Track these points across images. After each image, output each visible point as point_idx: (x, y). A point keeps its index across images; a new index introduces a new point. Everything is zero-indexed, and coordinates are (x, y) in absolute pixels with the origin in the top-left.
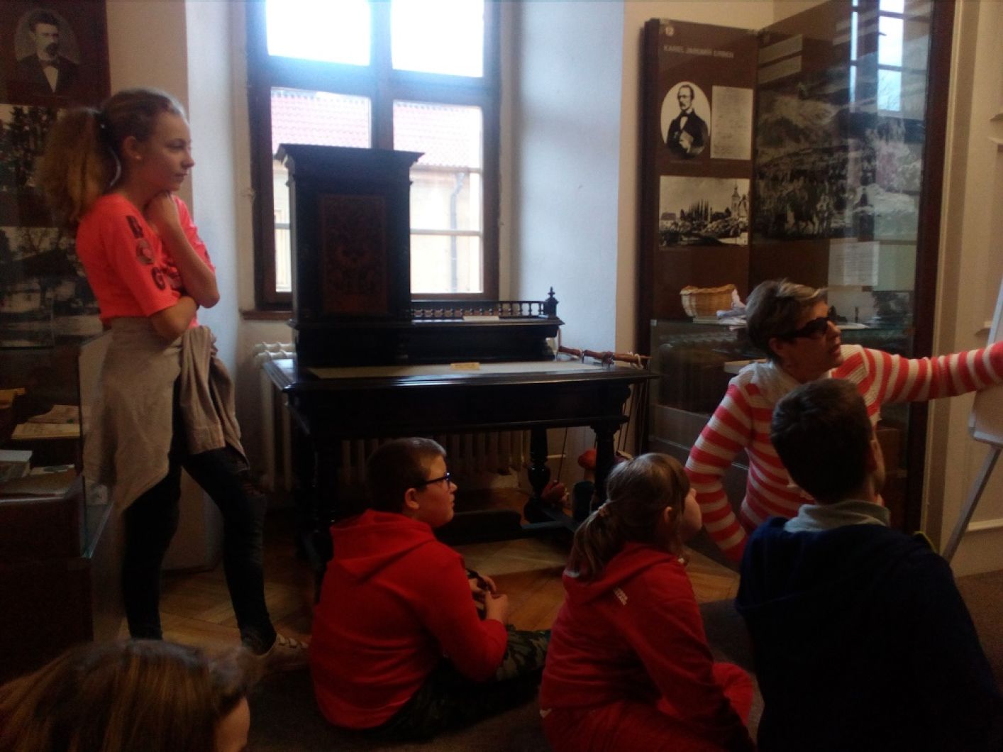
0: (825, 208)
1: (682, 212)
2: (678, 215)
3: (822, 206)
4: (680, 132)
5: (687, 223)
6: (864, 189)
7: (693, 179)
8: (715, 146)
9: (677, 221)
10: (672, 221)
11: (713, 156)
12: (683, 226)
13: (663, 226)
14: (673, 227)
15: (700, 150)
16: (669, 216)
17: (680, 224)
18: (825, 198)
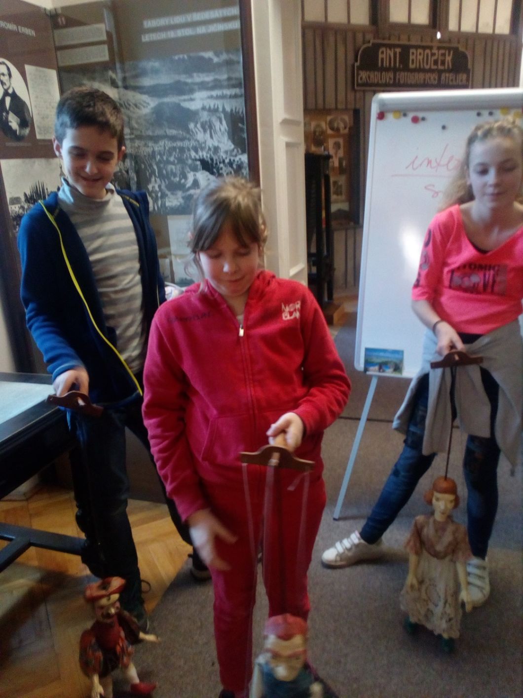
0: (157, 188)
1: (25, 195)
2: (23, 199)
3: (153, 187)
4: (8, 113)
6: (195, 175)
7: (27, 161)
8: (38, 127)
9: (22, 204)
10: (19, 205)
11: (38, 137)
13: (12, 211)
14: (21, 211)
15: (27, 131)
16: (16, 200)
17: (26, 207)
18: (155, 180)
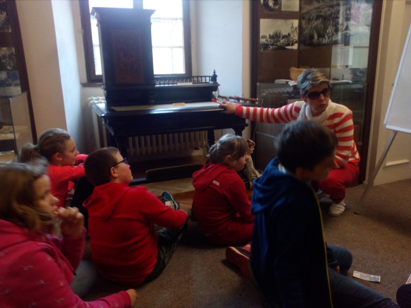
0: (330, 32)
1: (270, 35)
2: (268, 36)
3: (329, 31)
5: (272, 40)
6: (347, 23)
7: (274, 20)
8: (284, 5)
9: (267, 39)
10: (266, 39)
11: (283, 9)
12: (270, 41)
13: (262, 41)
14: (266, 42)
15: (277, 7)
16: (264, 37)
18: (330, 27)
